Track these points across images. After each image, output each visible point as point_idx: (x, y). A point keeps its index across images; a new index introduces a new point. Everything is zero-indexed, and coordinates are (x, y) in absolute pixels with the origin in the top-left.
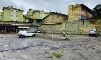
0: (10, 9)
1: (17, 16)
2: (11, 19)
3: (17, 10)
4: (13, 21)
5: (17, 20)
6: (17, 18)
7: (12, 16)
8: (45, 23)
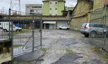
0: (49, 2)
1: (56, 9)
2: (50, 13)
3: (56, 2)
4: (52, 15)
5: (56, 14)
6: (57, 11)
7: (51, 9)
8: (75, 15)
